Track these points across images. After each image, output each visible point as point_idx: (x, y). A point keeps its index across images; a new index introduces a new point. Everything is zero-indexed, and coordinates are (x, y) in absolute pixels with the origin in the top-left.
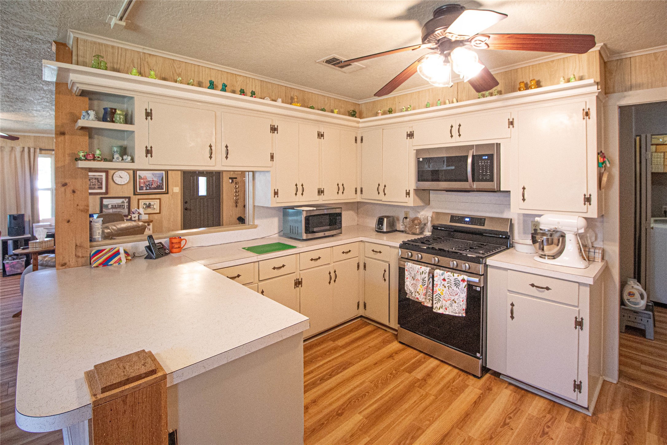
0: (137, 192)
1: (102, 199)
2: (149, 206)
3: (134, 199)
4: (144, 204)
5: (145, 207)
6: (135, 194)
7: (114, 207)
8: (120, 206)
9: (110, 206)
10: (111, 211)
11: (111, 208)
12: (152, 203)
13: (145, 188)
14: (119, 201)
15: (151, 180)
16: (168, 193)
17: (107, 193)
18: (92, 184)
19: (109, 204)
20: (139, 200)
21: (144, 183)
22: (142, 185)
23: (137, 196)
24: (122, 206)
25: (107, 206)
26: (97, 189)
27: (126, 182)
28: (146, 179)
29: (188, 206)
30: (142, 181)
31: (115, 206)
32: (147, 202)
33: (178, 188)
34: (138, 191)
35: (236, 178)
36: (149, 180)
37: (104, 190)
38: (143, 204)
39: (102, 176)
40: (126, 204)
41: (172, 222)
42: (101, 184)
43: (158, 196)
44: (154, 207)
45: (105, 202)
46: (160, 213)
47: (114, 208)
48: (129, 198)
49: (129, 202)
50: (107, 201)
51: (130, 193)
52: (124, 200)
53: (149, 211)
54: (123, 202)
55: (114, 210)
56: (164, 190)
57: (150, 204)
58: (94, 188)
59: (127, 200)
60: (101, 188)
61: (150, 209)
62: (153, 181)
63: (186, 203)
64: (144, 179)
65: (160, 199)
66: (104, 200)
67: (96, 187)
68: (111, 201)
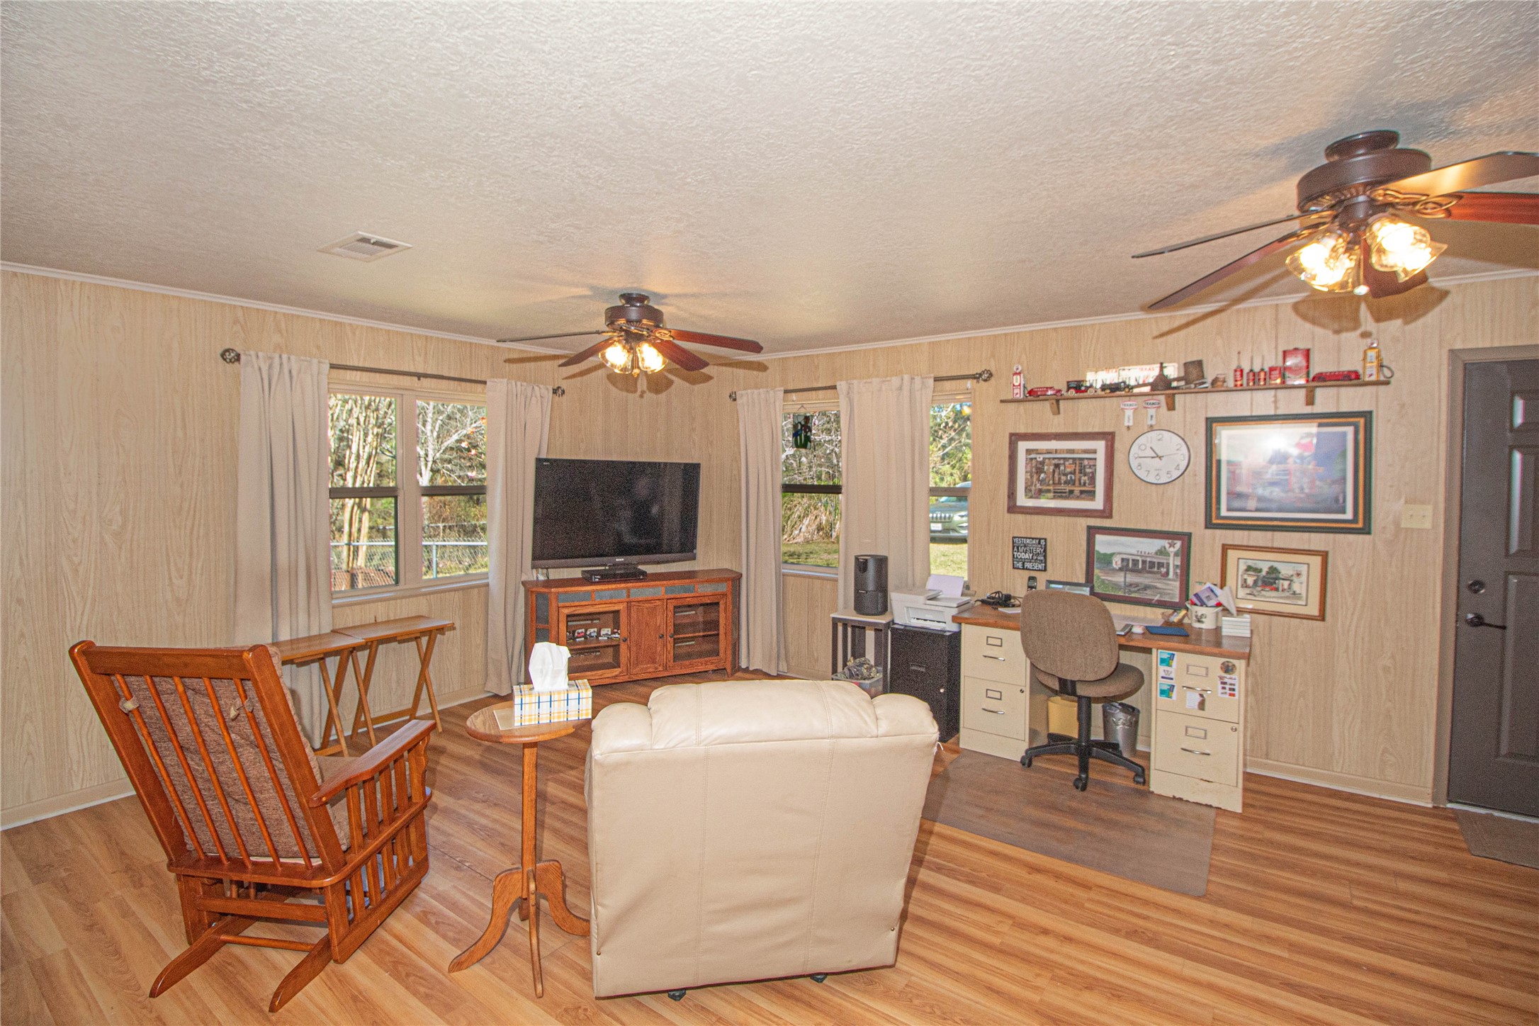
0: (1219, 517)
1: (1092, 532)
2: (1270, 580)
3: (1207, 544)
4: (1249, 568)
5: (1250, 581)
6: (1209, 525)
7: (1130, 566)
8: (1152, 564)
9: (1117, 561)
10: (1119, 578)
11: (1121, 569)
12: (1285, 570)
14: (1149, 547)
16: (1366, 531)
17: (1107, 513)
18: (1063, 478)
19: (1112, 555)
20: (1225, 548)
22: (1244, 489)
23: (1218, 532)
24: (1160, 565)
25: (1107, 559)
26: (1078, 498)
27: (1176, 474)
29: (1487, 603)
31: (1135, 562)
32: (1264, 562)
33: (1429, 509)
34: (1224, 513)
37: (1098, 503)
38: (1242, 567)
39: (1095, 452)
40: (1174, 562)
41: (1386, 670)
42: (1093, 480)
43: (1317, 541)
44: (1296, 587)
45: (1104, 544)
46: (1321, 617)
47: (1132, 571)
48: (1186, 538)
49: (1186, 554)
50: (1109, 543)
51: (1191, 518)
52: (1165, 543)
53: (1269, 600)
54: (1162, 552)
55: (1131, 578)
56: (1349, 515)
57: (1273, 570)
58: (1071, 492)
59: (1178, 544)
60: (1091, 494)
61: (1274, 594)
63: (1477, 586)
65: (1324, 556)
66: (1099, 538)
67: (1077, 490)
68: (1123, 544)
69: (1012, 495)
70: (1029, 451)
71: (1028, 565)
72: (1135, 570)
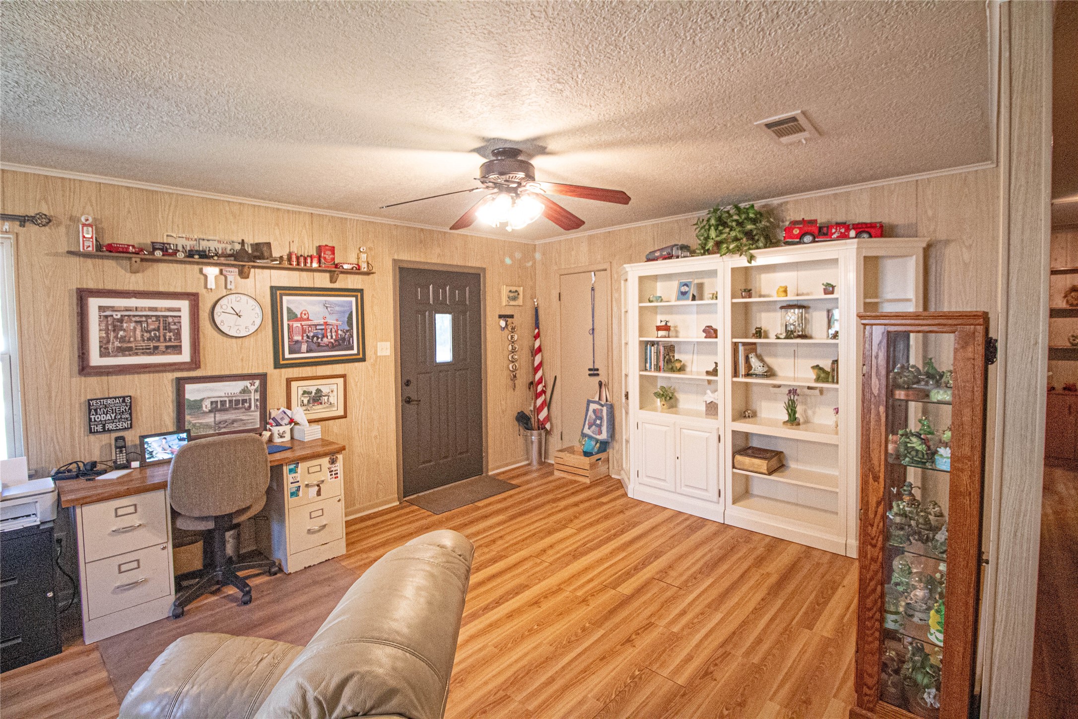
0: (284, 359)
1: (180, 385)
2: (317, 398)
3: (277, 379)
4: (305, 392)
5: (306, 402)
6: (277, 365)
7: (218, 407)
8: (237, 402)
9: (206, 406)
10: (210, 419)
11: (210, 411)
12: (325, 390)
13: (304, 347)
14: (234, 388)
15: (322, 322)
16: (363, 360)
17: (195, 363)
18: (146, 335)
19: (202, 400)
20: (289, 381)
21: (304, 331)
22: (297, 338)
23: (283, 370)
24: (244, 401)
25: (197, 405)
26: (163, 353)
27: (253, 329)
28: (308, 319)
29: (411, 392)
30: (296, 324)
31: (223, 403)
32: (312, 386)
33: (388, 344)
34: (287, 356)
35: (512, 316)
36: (315, 322)
37: (185, 356)
38: (301, 392)
39: (179, 310)
40: (255, 396)
41: (376, 437)
42: (178, 335)
43: (338, 369)
44: (332, 400)
45: (192, 392)
46: (345, 416)
47: (220, 410)
48: (263, 378)
49: (263, 390)
50: (198, 390)
51: (265, 363)
52: (247, 383)
53: (319, 411)
54: (245, 391)
55: (220, 417)
56: (355, 351)
57: (318, 391)
58: (156, 348)
59: (257, 382)
60: (178, 349)
61: (320, 406)
62: (326, 324)
63: (408, 383)
64: (301, 319)
65: (344, 376)
66: (188, 387)
67: (162, 345)
68: (211, 390)
69: (83, 355)
70: (101, 308)
71: (110, 426)
72: (223, 410)
